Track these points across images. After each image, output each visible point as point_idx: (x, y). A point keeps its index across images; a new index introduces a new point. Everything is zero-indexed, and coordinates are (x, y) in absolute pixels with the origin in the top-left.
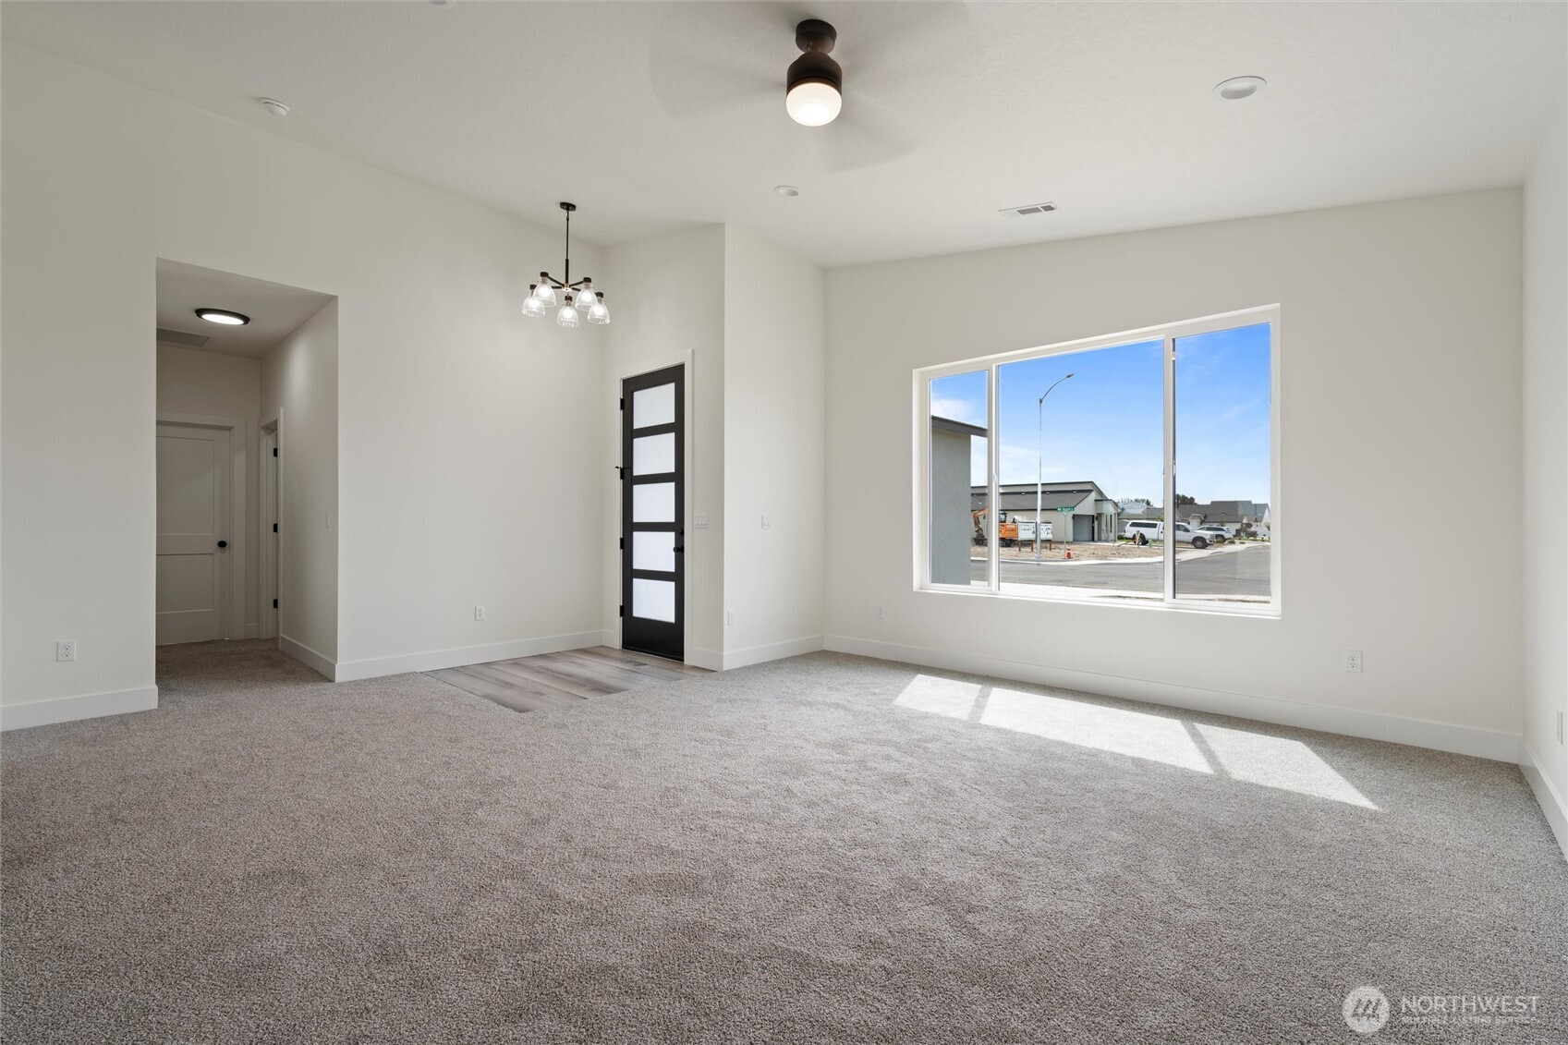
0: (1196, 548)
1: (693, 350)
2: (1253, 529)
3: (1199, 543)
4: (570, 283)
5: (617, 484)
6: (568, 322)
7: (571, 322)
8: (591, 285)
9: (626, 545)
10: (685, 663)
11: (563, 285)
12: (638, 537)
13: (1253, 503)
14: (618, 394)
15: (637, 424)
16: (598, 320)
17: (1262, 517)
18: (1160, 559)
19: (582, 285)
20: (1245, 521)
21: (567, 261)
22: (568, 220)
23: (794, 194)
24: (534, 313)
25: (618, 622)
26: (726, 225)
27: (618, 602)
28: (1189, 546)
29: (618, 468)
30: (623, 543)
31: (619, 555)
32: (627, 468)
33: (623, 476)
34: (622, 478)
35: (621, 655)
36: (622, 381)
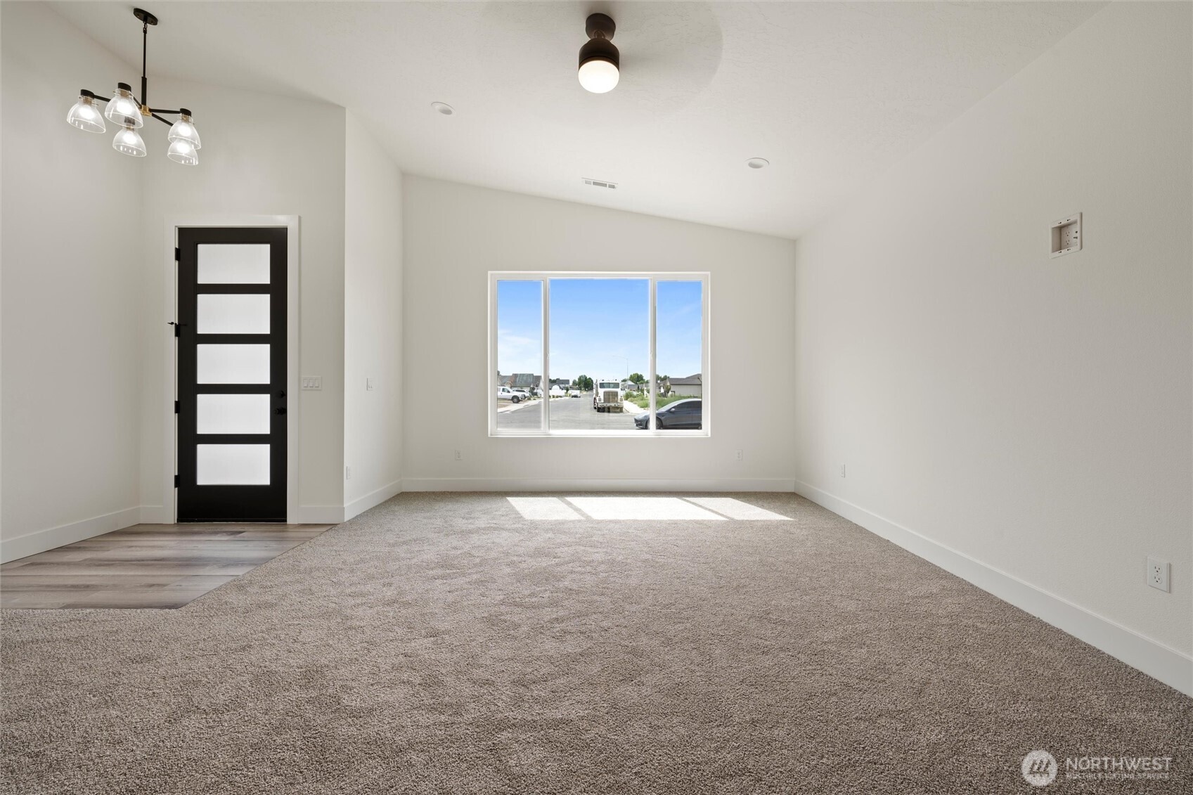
0: (514, 403)
1: (300, 218)
2: (535, 391)
3: (515, 400)
5: (172, 343)
6: (128, 148)
7: (133, 149)
8: (191, 119)
9: (186, 410)
10: (288, 523)
12: (203, 401)
13: (535, 375)
14: (173, 243)
15: (200, 281)
17: (539, 384)
18: (500, 410)
20: (532, 386)
21: (144, 80)
22: (145, 32)
23: (448, 112)
24: (86, 124)
25: (172, 494)
26: (347, 110)
27: (172, 469)
28: (510, 401)
29: (172, 323)
30: (178, 407)
31: (172, 420)
32: (185, 325)
33: (179, 331)
34: (178, 333)
35: (176, 529)
36: (177, 229)
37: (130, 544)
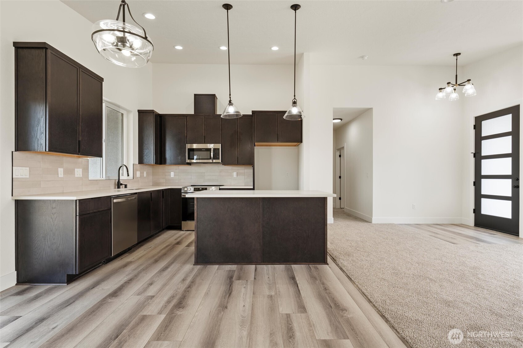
4: (458, 83)
5: (472, 160)
7: (455, 99)
8: (471, 82)
9: (477, 185)
10: (519, 237)
11: (455, 85)
12: (484, 181)
14: (473, 123)
15: (483, 135)
16: (470, 95)
19: (467, 83)
21: (456, 76)
22: (457, 60)
24: (440, 98)
25: (473, 215)
27: (473, 207)
29: (472, 153)
30: (475, 184)
31: (472, 188)
32: (478, 153)
33: (475, 156)
34: (474, 156)
35: (473, 228)
36: (474, 118)
37: (455, 228)
